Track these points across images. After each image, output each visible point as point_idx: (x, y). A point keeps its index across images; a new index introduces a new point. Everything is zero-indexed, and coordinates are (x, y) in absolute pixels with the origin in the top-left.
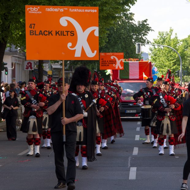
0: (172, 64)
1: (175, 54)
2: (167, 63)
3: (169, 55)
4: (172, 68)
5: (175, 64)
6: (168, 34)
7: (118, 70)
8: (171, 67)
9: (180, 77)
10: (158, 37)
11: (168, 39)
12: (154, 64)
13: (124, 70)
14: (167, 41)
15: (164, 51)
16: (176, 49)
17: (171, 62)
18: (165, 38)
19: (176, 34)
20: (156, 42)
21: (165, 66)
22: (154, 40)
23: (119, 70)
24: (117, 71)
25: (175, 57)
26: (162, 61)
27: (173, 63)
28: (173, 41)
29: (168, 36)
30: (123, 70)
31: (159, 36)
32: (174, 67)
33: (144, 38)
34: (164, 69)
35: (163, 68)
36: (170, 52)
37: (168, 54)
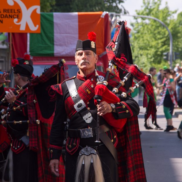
0: (160, 45)
1: (165, 31)
2: (154, 43)
3: (156, 32)
4: (161, 50)
5: (164, 44)
6: (155, 3)
7: (26, 34)
8: (158, 49)
9: (170, 62)
10: (142, 7)
11: (155, 10)
12: (115, 20)
13: (40, 34)
14: (154, 12)
15: (150, 27)
16: (166, 24)
17: (160, 41)
18: (152, 8)
19: (167, 3)
20: (138, 14)
21: (151, 47)
22: (136, 11)
23: (28, 35)
24: (23, 36)
25: (165, 34)
26: (147, 40)
27: (162, 42)
28: (163, 12)
29: (156, 6)
30: (37, 34)
31: (143, 5)
32: (164, 48)
33: (120, 6)
34: (149, 52)
35: (148, 50)
36: (157, 27)
37: (155, 30)
